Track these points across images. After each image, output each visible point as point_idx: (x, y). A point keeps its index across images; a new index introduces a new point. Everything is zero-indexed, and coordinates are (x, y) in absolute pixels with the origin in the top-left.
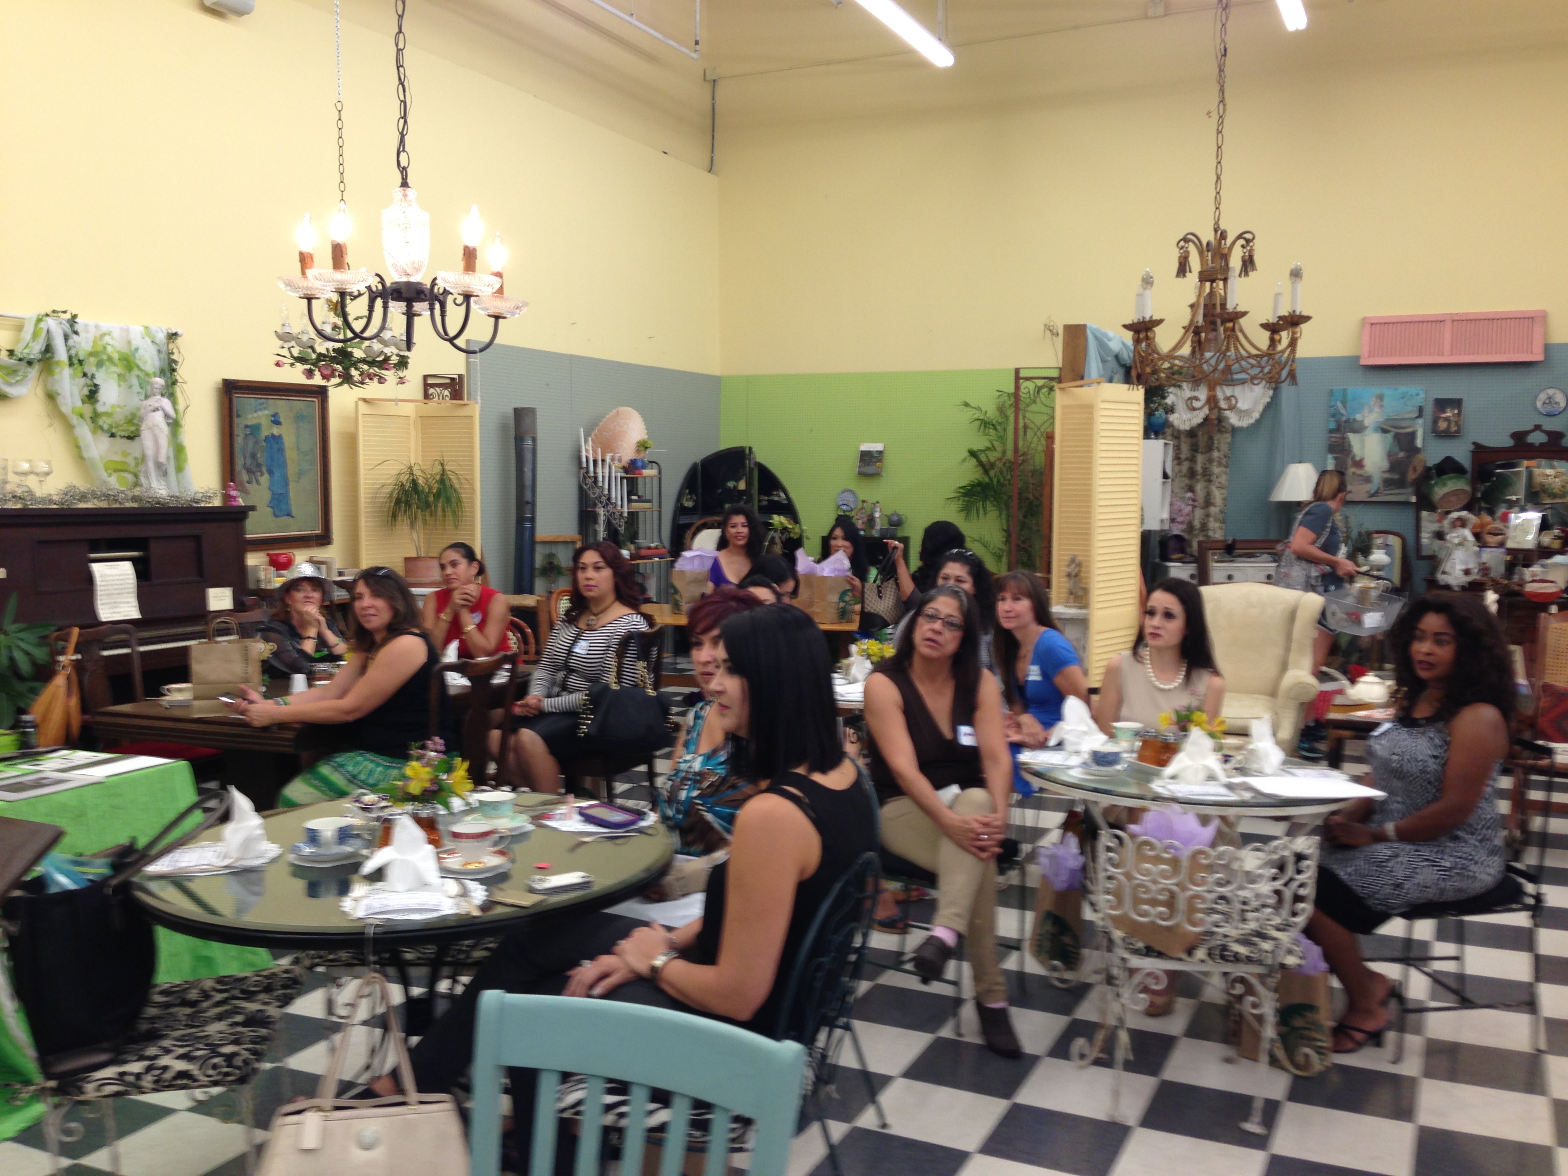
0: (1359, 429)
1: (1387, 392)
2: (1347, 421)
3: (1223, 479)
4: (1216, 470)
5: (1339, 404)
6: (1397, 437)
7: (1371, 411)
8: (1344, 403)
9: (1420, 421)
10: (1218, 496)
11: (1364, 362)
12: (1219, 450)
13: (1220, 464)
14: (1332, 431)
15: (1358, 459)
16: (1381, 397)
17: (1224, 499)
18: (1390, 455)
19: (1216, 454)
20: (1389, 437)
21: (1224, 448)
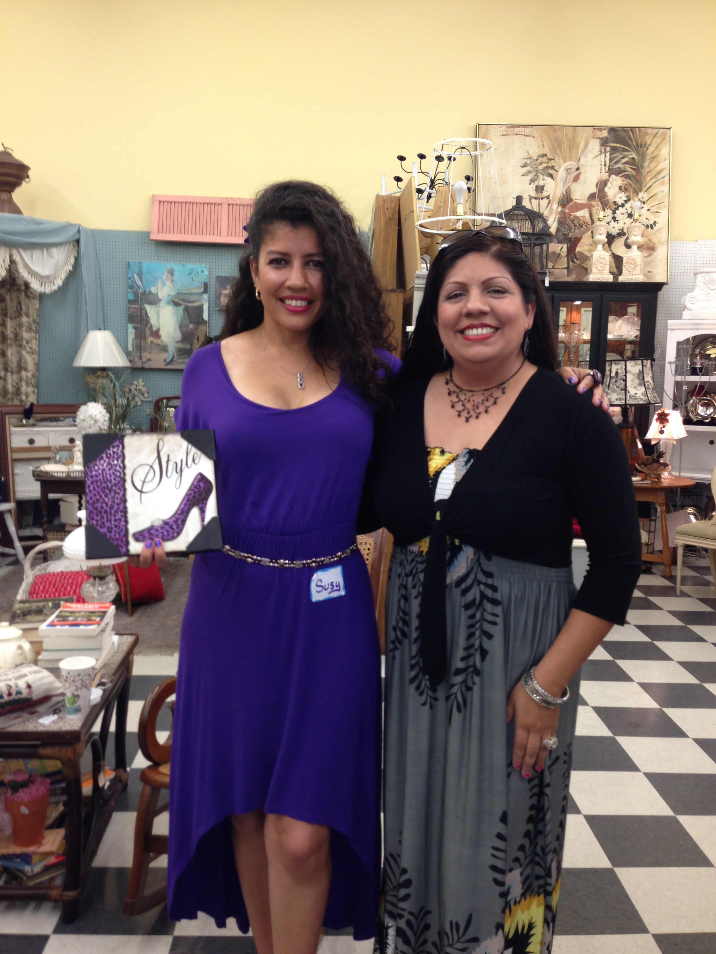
0: (154, 301)
1: (177, 267)
2: (144, 293)
3: (34, 344)
4: (26, 335)
5: (136, 277)
6: (186, 309)
7: (164, 285)
8: (140, 276)
9: (206, 296)
10: (30, 361)
11: (153, 237)
12: (28, 316)
13: (30, 329)
14: (130, 302)
15: (154, 329)
16: (171, 272)
17: (37, 365)
18: (181, 326)
19: (25, 319)
20: (181, 309)
21: (33, 313)
